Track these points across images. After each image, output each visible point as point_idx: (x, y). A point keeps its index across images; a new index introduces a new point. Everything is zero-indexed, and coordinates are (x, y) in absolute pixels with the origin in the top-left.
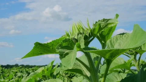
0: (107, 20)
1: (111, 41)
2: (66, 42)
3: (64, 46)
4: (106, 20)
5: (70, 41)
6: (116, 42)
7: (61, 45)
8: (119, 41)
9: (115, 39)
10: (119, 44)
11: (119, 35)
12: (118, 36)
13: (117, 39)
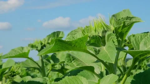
0: (131, 17)
1: (136, 39)
2: (93, 39)
3: (91, 43)
4: (129, 17)
5: (97, 39)
6: (141, 41)
7: (89, 42)
8: (143, 40)
9: (139, 37)
10: (145, 43)
11: (144, 34)
12: (142, 34)
13: (142, 37)
